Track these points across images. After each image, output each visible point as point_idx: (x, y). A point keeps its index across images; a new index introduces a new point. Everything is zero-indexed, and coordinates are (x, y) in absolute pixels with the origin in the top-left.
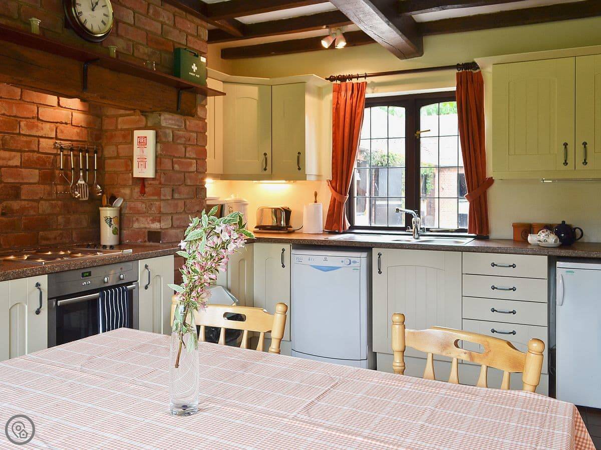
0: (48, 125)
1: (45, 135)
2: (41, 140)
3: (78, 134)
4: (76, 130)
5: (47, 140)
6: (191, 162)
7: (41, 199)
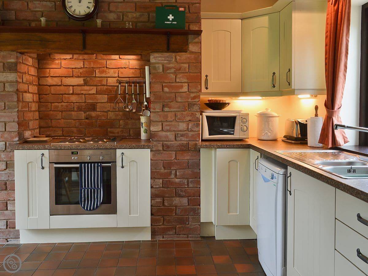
0: (112, 70)
1: (111, 76)
2: (108, 79)
3: (133, 73)
4: (132, 71)
5: (111, 78)
6: (183, 85)
7: (109, 111)
